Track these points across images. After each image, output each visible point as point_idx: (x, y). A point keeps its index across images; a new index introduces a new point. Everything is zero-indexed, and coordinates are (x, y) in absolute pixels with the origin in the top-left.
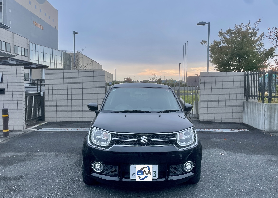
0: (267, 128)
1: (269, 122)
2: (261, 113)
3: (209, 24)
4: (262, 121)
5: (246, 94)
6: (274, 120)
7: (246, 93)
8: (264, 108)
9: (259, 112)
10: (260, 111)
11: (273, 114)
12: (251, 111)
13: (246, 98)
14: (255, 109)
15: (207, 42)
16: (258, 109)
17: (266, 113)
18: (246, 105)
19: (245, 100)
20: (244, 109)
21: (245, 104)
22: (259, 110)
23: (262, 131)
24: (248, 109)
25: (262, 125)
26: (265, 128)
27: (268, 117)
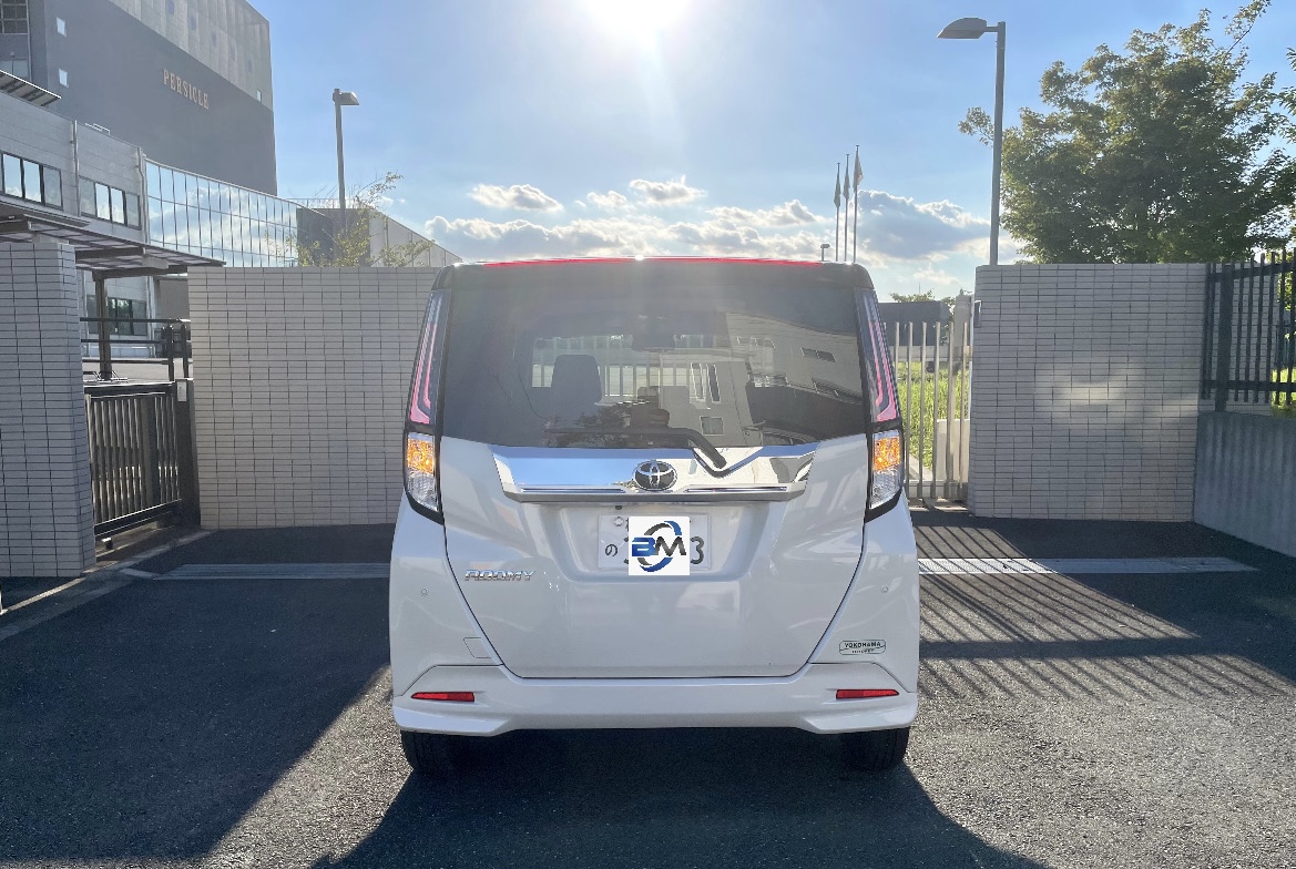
3: (1001, 29)
7: (1214, 371)
13: (1213, 396)
14: (1268, 453)
15: (993, 122)
18: (1215, 433)
19: (1211, 406)
20: (1201, 453)
21: (1210, 428)
24: (1228, 454)
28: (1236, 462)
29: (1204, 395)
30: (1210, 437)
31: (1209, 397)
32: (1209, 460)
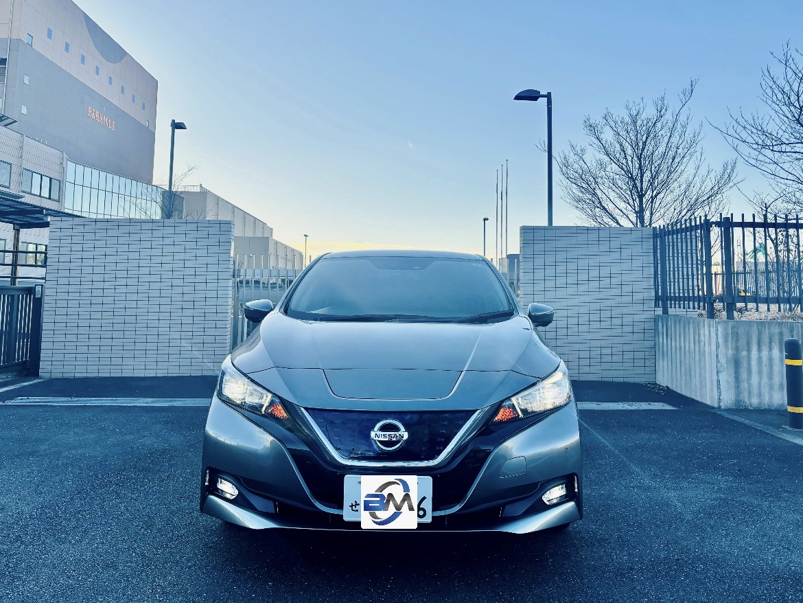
0: (727, 399)
1: (732, 380)
2: (705, 349)
4: (710, 376)
5: (660, 294)
7: (660, 290)
8: (713, 335)
9: (700, 348)
10: (702, 344)
11: (744, 353)
12: (678, 344)
16: (697, 338)
17: (722, 349)
18: (663, 327)
19: (659, 311)
20: (657, 340)
21: (660, 324)
22: (699, 341)
23: (714, 408)
24: (669, 340)
25: (712, 390)
26: (721, 398)
27: (727, 363)
28: (673, 344)
29: (656, 305)
30: (660, 330)
31: (659, 306)
32: (661, 344)
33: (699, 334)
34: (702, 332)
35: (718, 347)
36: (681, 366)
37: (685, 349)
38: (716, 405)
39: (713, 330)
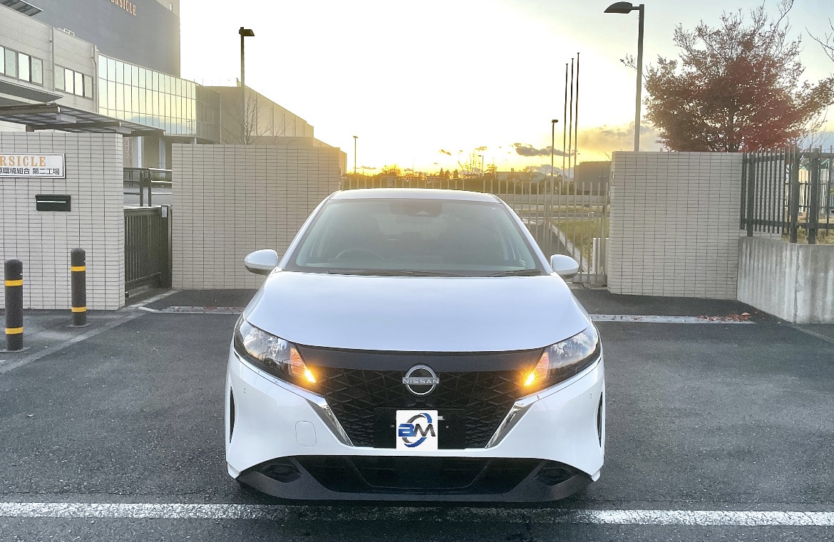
0: (802, 315)
1: (808, 297)
2: (787, 270)
3: (641, 8)
4: (788, 295)
5: (746, 217)
6: (825, 291)
7: (746, 214)
8: (794, 258)
9: (781, 268)
10: (784, 265)
11: (822, 274)
12: (760, 265)
13: (746, 228)
14: (769, 261)
15: (636, 61)
16: (779, 261)
17: (801, 270)
18: (747, 249)
19: (744, 233)
20: (740, 261)
21: (744, 245)
22: (781, 262)
23: (790, 323)
24: (752, 261)
25: (789, 307)
26: (797, 314)
27: (805, 284)
28: (756, 265)
29: (742, 228)
30: (744, 251)
31: (744, 229)
32: (744, 263)
33: (781, 257)
34: (784, 254)
35: (798, 268)
36: (762, 284)
37: (766, 268)
38: (791, 320)
39: (794, 253)
